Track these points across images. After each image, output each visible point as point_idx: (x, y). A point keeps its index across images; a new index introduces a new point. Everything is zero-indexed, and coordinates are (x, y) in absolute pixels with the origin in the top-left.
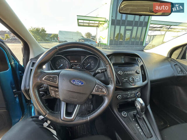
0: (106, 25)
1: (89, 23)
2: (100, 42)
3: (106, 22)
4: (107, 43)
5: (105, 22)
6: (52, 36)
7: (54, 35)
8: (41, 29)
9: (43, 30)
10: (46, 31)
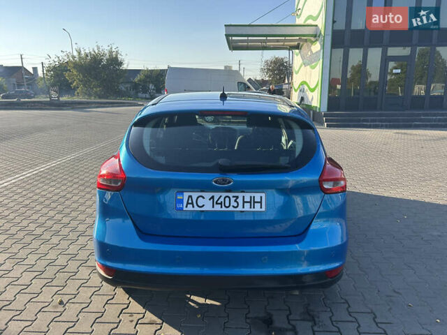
0: (317, 47)
1: (265, 41)
2: (302, 99)
3: (319, 36)
4: (318, 106)
5: (315, 36)
6: (140, 81)
7: (147, 77)
8: (107, 56)
9: (115, 61)
10: (121, 64)
